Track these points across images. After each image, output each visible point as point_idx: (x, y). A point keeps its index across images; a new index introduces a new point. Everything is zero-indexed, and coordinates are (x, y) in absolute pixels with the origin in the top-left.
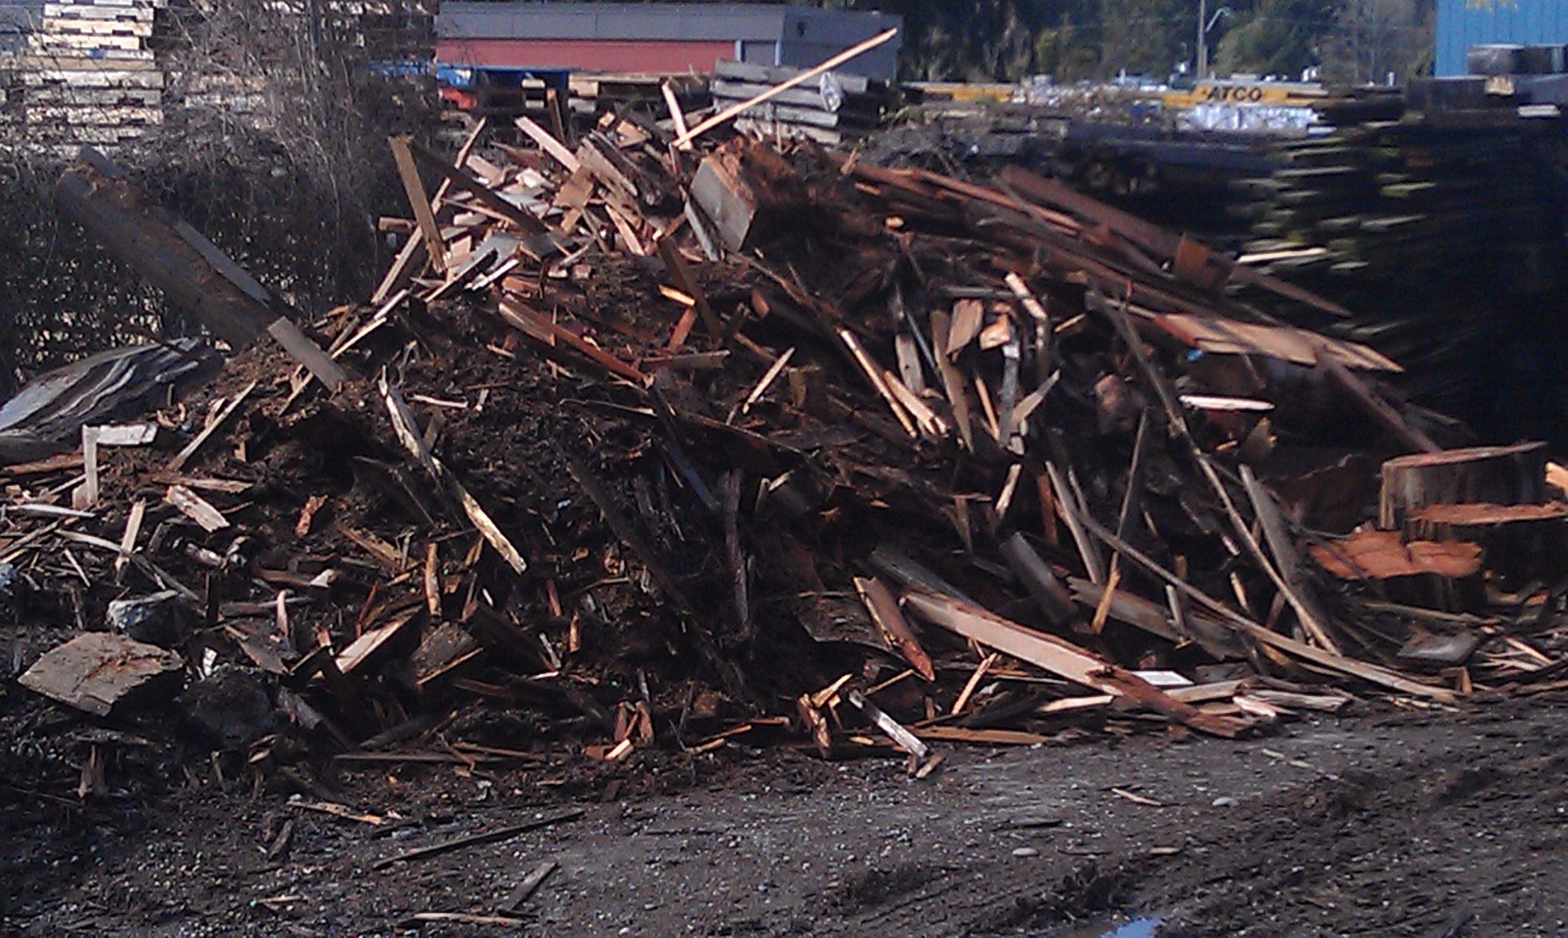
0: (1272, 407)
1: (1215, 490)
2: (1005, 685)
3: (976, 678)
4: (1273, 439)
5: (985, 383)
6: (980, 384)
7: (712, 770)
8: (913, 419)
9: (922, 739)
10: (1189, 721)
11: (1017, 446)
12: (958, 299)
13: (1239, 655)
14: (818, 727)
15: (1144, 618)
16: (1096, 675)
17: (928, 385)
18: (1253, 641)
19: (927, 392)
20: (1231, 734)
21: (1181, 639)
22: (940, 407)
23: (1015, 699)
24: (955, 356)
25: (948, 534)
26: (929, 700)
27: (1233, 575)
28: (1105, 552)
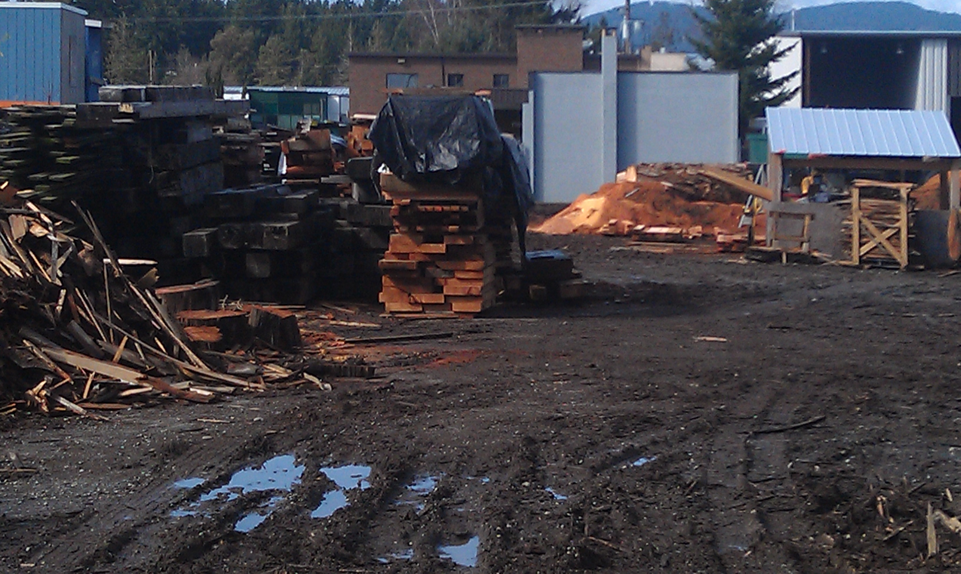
0: (156, 263)
1: (141, 301)
2: (102, 385)
3: (89, 383)
4: (157, 277)
5: (34, 253)
6: (31, 253)
7: (16, 421)
8: (8, 269)
9: (84, 408)
10: (186, 397)
11: (58, 282)
12: (10, 214)
13: (171, 373)
14: (41, 403)
15: (130, 357)
16: (140, 379)
17: (11, 254)
18: (177, 367)
19: (12, 257)
20: (207, 401)
21: (147, 366)
22: (19, 263)
23: (108, 391)
24: (20, 241)
25: (45, 321)
26: (73, 392)
27: (156, 339)
28: (106, 329)
